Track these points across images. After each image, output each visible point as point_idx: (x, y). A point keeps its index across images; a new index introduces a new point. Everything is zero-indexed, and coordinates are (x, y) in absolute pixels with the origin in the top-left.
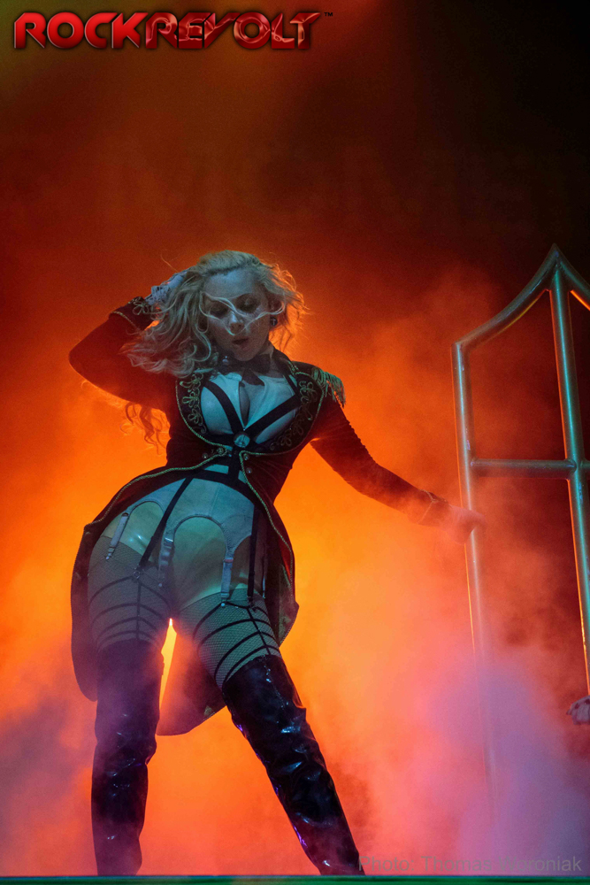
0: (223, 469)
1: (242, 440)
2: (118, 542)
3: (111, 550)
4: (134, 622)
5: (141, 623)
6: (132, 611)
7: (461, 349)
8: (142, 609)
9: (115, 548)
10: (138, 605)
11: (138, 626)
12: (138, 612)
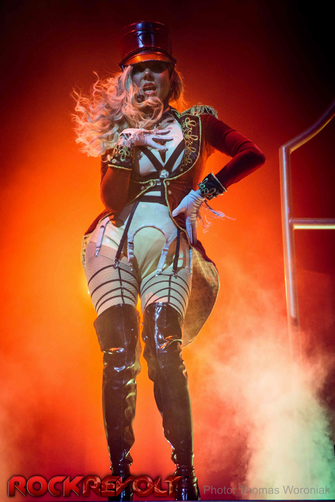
0: (158, 194)
1: (164, 173)
2: (101, 245)
3: (98, 249)
4: (120, 290)
5: (124, 291)
6: (117, 284)
7: (285, 151)
8: (123, 282)
9: (100, 247)
10: (120, 280)
11: (122, 293)
12: (121, 285)
